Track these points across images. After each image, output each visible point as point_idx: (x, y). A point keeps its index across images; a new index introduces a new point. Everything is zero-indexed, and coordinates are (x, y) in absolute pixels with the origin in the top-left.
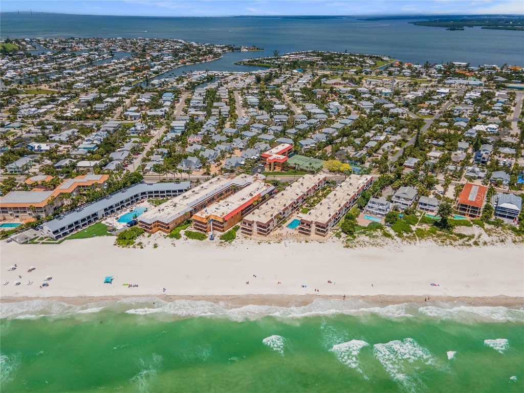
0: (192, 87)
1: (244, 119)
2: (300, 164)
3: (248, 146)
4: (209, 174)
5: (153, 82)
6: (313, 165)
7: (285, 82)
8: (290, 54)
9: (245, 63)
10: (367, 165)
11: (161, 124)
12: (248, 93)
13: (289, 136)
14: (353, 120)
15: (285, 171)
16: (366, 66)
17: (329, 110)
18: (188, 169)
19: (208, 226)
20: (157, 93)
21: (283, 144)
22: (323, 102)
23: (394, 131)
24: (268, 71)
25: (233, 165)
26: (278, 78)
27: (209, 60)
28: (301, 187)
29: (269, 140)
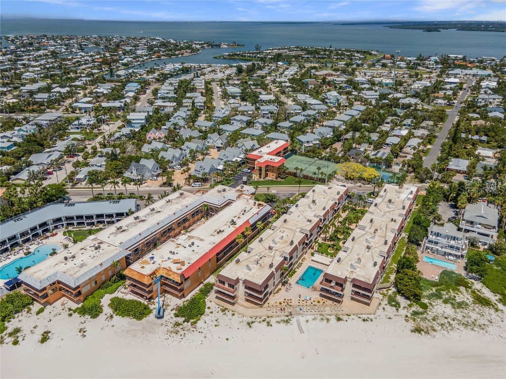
0: (163, 78)
1: (223, 111)
2: (304, 169)
3: (228, 144)
4: (170, 185)
5: (119, 73)
6: (323, 170)
7: (270, 73)
8: (273, 49)
9: (225, 57)
10: (396, 168)
11: (118, 117)
12: (228, 84)
13: (283, 131)
14: (360, 111)
15: (282, 178)
16: (355, 59)
17: (326, 100)
18: (139, 177)
19: (155, 288)
20: (120, 84)
21: (276, 141)
22: (317, 93)
23: (415, 123)
24: (250, 63)
25: (207, 171)
26: (261, 70)
27: (185, 54)
28: (312, 206)
29: (256, 136)
